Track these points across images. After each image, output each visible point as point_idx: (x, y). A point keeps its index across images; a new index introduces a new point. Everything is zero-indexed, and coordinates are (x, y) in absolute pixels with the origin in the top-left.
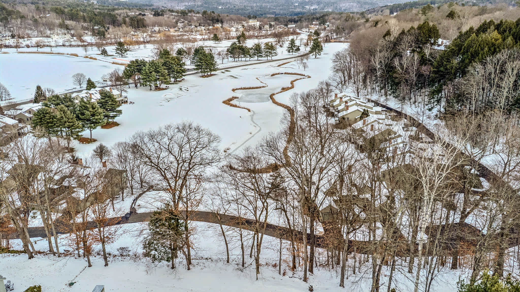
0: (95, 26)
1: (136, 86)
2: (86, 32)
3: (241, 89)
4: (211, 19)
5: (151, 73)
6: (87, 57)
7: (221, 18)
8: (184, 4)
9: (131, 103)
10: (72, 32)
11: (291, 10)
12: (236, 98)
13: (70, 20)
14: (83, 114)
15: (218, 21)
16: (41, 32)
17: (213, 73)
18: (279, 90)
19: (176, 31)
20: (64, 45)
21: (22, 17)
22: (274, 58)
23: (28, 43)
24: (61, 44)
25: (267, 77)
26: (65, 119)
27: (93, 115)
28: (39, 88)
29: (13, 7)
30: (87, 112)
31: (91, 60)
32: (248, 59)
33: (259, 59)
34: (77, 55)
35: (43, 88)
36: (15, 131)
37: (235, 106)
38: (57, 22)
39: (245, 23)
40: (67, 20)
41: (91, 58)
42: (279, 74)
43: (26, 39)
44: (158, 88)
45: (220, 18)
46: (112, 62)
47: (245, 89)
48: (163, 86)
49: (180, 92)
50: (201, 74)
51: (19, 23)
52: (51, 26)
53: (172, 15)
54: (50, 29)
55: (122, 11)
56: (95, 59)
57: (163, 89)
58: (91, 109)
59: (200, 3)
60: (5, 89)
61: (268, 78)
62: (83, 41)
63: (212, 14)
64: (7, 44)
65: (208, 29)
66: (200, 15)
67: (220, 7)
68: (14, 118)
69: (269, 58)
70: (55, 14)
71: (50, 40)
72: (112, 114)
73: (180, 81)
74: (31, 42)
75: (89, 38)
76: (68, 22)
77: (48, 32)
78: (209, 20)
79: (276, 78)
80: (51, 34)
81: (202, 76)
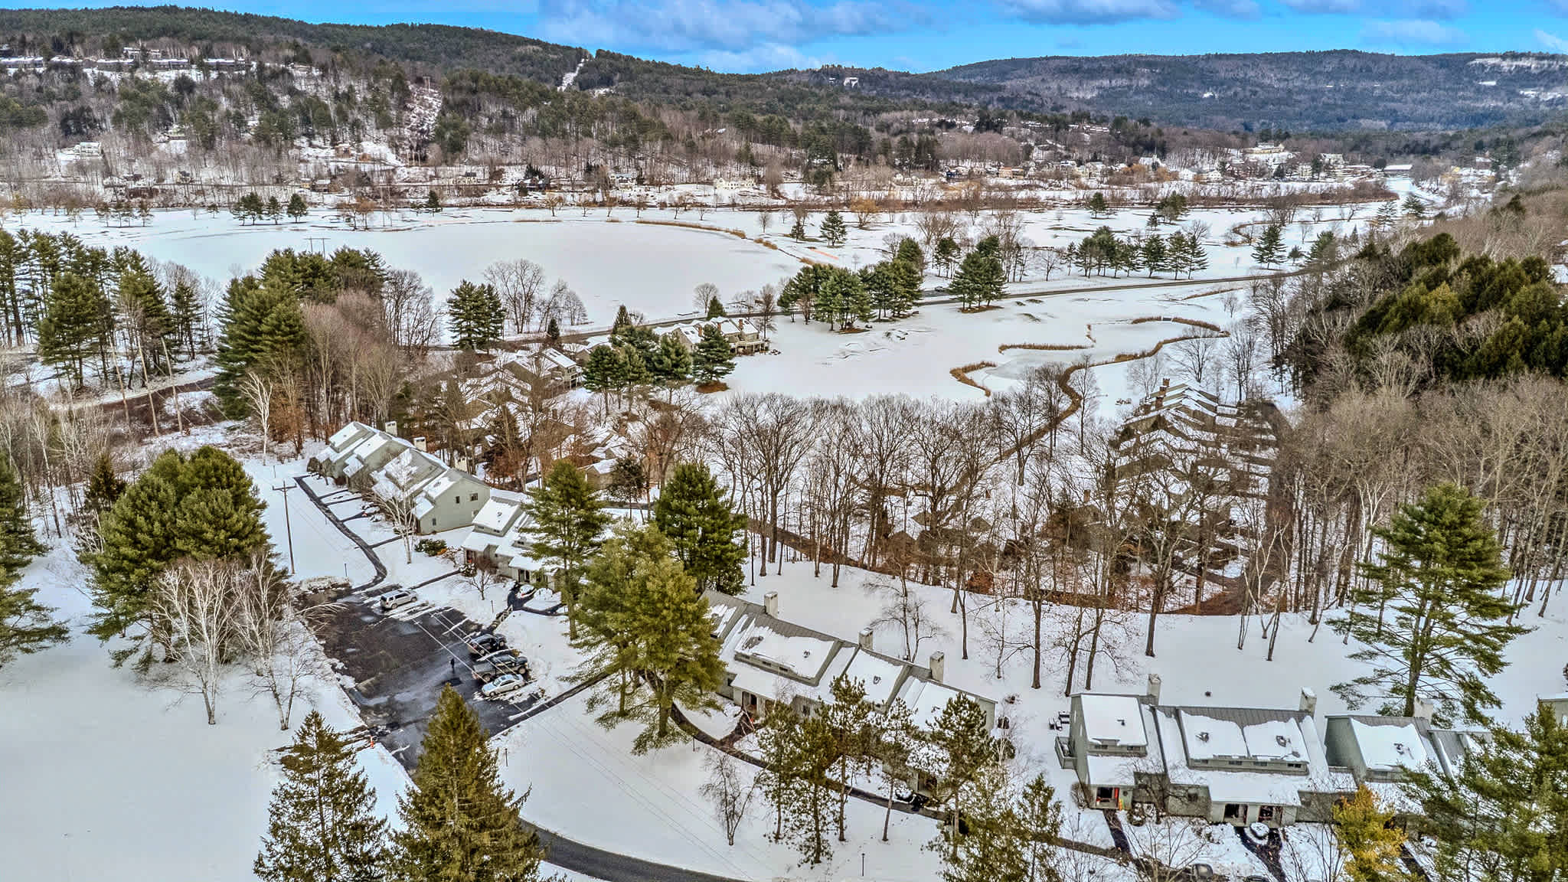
0: (814, 157)
1: (807, 319)
2: (792, 172)
3: (1024, 347)
4: (1133, 139)
5: (834, 295)
6: (760, 241)
7: (1164, 138)
8: (1097, 83)
9: (774, 352)
10: (761, 172)
11: (1459, 103)
12: (988, 365)
13: (763, 143)
14: (661, 362)
15: (1150, 148)
16: (696, 171)
17: (993, 303)
18: (1112, 357)
19: (1015, 174)
20: (734, 205)
21: (668, 137)
22: (1198, 275)
23: (664, 196)
24: (727, 201)
25: (1122, 324)
26: (629, 367)
27: (676, 366)
28: (623, 309)
29: (654, 113)
30: (667, 360)
31: (766, 248)
32: (1121, 272)
33: (1155, 273)
34: (742, 236)
35: (628, 311)
36: (568, 378)
37: (971, 383)
38: (736, 146)
39: (1235, 157)
40: (756, 140)
41: (767, 244)
42: (1159, 319)
43: (663, 188)
44: (849, 329)
45: (1158, 140)
46: (801, 256)
47: (1031, 347)
48: (858, 324)
49: (885, 341)
50: (960, 305)
51: (658, 148)
52: (719, 158)
53: (1026, 126)
54: (717, 165)
55: (898, 115)
56: (774, 247)
57: (858, 331)
58: (673, 356)
59: (1147, 82)
60: (581, 305)
61: (1122, 328)
62: (780, 196)
63: (1142, 127)
64: (626, 198)
65: (1111, 172)
66: (1106, 129)
67: (1206, 95)
68: (573, 358)
69: (1181, 275)
70: (734, 130)
71: (711, 190)
72: (718, 368)
73: (905, 317)
74: (671, 196)
75: (794, 189)
76: (758, 148)
77: (712, 171)
78: (1127, 144)
79: (1144, 328)
80: (716, 176)
81: (963, 310)
